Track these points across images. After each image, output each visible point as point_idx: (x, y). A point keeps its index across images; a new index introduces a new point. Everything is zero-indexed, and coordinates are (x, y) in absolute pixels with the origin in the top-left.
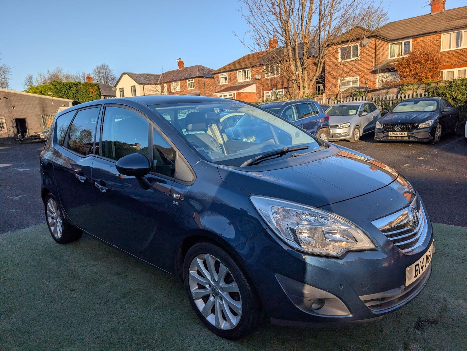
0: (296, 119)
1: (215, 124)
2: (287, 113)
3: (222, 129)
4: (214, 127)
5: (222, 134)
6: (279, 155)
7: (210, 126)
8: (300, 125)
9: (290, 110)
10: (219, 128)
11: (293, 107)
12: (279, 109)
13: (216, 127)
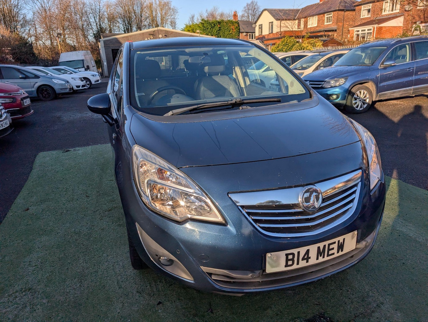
0: (408, 60)
1: (238, 67)
2: (400, 53)
3: (245, 72)
4: (237, 69)
5: (245, 77)
6: (230, 106)
7: (234, 68)
8: (412, 68)
9: (403, 50)
10: (242, 72)
11: (407, 46)
12: (386, 48)
13: (239, 70)
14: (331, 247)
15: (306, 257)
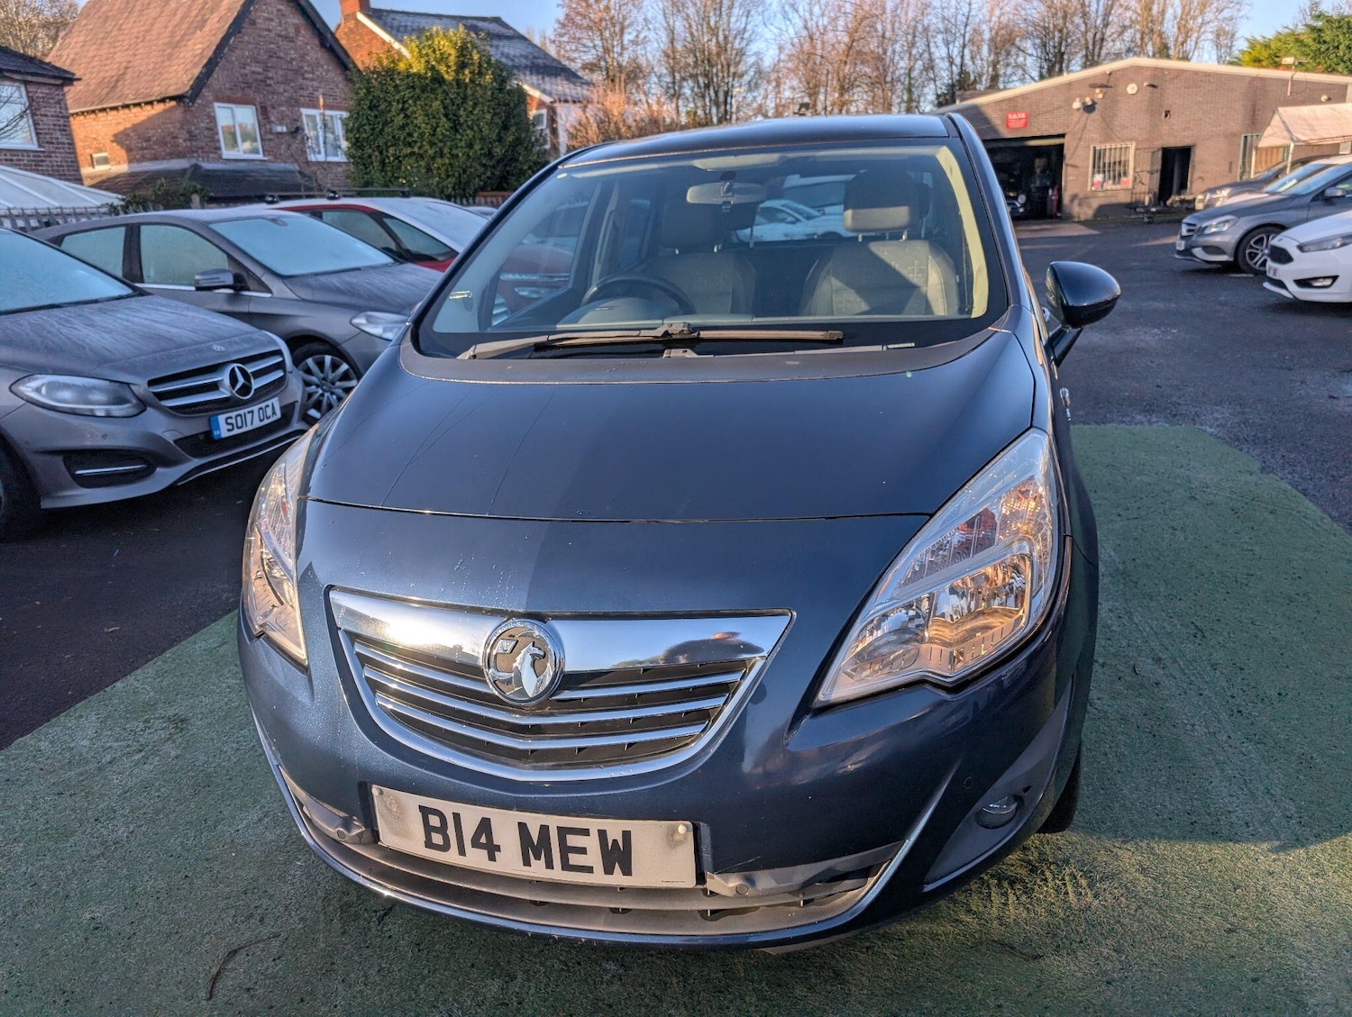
14: (573, 841)
15: (483, 840)
